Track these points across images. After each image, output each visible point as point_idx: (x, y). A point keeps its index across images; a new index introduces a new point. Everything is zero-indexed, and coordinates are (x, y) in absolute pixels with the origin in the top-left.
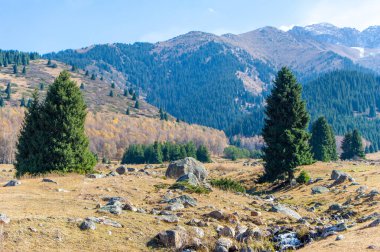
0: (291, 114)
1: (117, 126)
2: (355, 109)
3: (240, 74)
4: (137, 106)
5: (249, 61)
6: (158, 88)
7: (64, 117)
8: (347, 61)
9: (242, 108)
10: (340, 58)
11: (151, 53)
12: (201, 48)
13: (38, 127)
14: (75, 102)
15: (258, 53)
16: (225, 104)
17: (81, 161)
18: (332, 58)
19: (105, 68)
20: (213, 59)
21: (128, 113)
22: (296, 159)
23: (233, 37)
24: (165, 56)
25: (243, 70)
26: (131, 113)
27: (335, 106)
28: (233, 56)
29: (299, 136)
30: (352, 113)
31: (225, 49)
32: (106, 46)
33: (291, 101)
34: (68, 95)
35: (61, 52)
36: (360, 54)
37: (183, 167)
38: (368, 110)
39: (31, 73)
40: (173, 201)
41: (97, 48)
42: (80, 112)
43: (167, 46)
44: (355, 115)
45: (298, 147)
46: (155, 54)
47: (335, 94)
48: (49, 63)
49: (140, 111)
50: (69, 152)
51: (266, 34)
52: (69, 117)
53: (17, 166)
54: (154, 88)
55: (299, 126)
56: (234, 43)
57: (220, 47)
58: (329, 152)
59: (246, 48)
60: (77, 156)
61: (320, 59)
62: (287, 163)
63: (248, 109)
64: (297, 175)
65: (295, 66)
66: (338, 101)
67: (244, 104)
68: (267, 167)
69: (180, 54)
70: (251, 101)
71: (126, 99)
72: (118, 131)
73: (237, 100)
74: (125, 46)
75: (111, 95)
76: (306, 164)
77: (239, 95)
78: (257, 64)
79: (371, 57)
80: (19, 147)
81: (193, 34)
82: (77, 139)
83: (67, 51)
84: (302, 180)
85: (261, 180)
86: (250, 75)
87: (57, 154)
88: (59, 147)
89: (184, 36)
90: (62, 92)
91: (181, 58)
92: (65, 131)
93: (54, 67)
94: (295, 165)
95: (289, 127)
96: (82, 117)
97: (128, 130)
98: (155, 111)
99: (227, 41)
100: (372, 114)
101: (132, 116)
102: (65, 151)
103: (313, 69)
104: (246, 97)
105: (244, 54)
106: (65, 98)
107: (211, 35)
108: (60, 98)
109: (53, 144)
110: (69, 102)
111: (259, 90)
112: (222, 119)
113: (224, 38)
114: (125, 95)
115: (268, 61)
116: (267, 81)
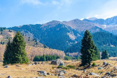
0: (90, 45)
1: (31, 50)
2: (104, 44)
3: (68, 34)
4: (37, 44)
5: (71, 29)
6: (43, 38)
7: (19, 46)
8: (101, 29)
9: (69, 44)
10: (99, 28)
11: (41, 27)
12: (56, 26)
13: (10, 49)
14: (22, 41)
15: (73, 27)
16: (64, 43)
17: (24, 60)
18: (96, 28)
19: (27, 32)
20: (60, 29)
21: (34, 46)
22: (91, 59)
23: (66, 22)
24: (45, 28)
25: (69, 32)
26: (35, 46)
27: (98, 43)
28: (66, 28)
29: (92, 51)
31: (64, 26)
32: (27, 25)
33: (89, 41)
34: (20, 39)
35: (13, 27)
36: (105, 27)
37: (56, 62)
38: (108, 44)
39: (4, 34)
40: (60, 72)
41: (24, 26)
42: (24, 45)
43: (46, 25)
44: (104, 45)
45: (92, 55)
46: (42, 28)
47: (98, 39)
48: (9, 31)
49: (38, 45)
50: (20, 57)
51: (76, 21)
52: (20, 46)
53: (4, 62)
54: (42, 38)
55: (92, 48)
56: (66, 24)
57: (62, 25)
58: (98, 57)
59: (70, 25)
60: (23, 58)
61: (93, 28)
62: (89, 60)
63: (71, 44)
64: (92, 64)
66: (99, 41)
67: (69, 43)
68: (82, 62)
69: (50, 28)
70: (72, 42)
71: (33, 42)
72: (31, 51)
73: (67, 41)
74: (33, 25)
75: (29, 40)
76: (94, 60)
77: (68, 40)
78: (74, 30)
79: (108, 28)
80: (4, 56)
81: (54, 21)
82: (23, 53)
83: (15, 27)
84: (93, 65)
85: (80, 66)
86: (71, 34)
87: (17, 58)
88: (17, 56)
89: (51, 22)
90: (18, 38)
91: (50, 29)
92: (19, 51)
93: (11, 32)
94: (91, 61)
95: (89, 49)
96: (24, 46)
97: (34, 51)
98: (42, 45)
99: (64, 23)
100: (109, 45)
101: (35, 47)
102: (19, 57)
104: (70, 40)
105: (69, 27)
106: (19, 40)
107: (59, 21)
108: (17, 40)
109: (15, 55)
110: (20, 42)
111: (74, 38)
112: (63, 48)
113: (63, 22)
114: (33, 40)
115: (77, 29)
116: (76, 36)
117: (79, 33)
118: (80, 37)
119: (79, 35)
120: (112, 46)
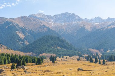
3: (18, 33)
5: (19, 28)
10: (47, 27)
12: (4, 23)
15: (21, 25)
16: (15, 42)
18: (44, 27)
20: (9, 27)
25: (18, 31)
27: (47, 45)
28: (14, 26)
30: (51, 47)
31: (12, 24)
38: (55, 46)
49: (3, 47)
51: (23, 18)
56: (14, 21)
57: (10, 23)
59: (18, 23)
61: (40, 27)
63: (21, 43)
65: (33, 29)
66: (48, 44)
67: (20, 42)
70: (22, 41)
73: (18, 41)
77: (18, 39)
78: (22, 28)
81: (1, 18)
86: (20, 32)
99: (12, 20)
103: (38, 30)
104: (20, 40)
105: (17, 25)
107: (7, 18)
111: (23, 37)
112: (14, 47)
115: (24, 27)
116: (25, 34)
117: (27, 32)
118: (29, 35)
119: (27, 34)
120: (59, 48)
